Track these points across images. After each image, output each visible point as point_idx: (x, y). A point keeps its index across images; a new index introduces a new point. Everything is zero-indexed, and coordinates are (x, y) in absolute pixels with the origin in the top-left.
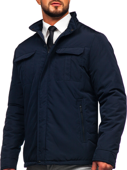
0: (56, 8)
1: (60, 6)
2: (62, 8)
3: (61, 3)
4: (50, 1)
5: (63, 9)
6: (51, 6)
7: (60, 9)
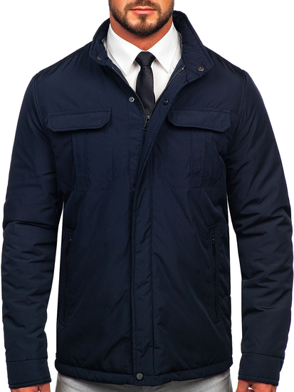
0: (143, 18)
1: (153, 14)
2: (158, 17)
3: (155, 8)
4: (129, 2)
5: (159, 19)
6: (130, 14)
7: (152, 21)
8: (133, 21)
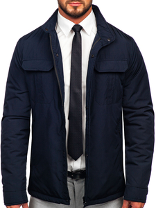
1: (80, 6)
2: (83, 7)
3: (82, 3)
6: (68, 6)
7: (80, 9)
8: (70, 9)
